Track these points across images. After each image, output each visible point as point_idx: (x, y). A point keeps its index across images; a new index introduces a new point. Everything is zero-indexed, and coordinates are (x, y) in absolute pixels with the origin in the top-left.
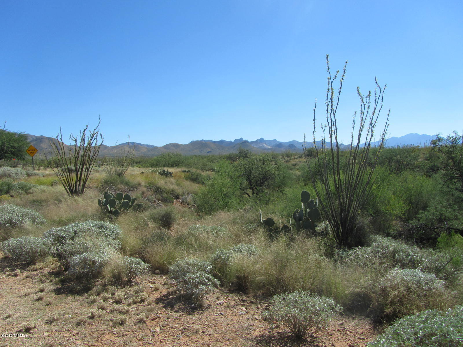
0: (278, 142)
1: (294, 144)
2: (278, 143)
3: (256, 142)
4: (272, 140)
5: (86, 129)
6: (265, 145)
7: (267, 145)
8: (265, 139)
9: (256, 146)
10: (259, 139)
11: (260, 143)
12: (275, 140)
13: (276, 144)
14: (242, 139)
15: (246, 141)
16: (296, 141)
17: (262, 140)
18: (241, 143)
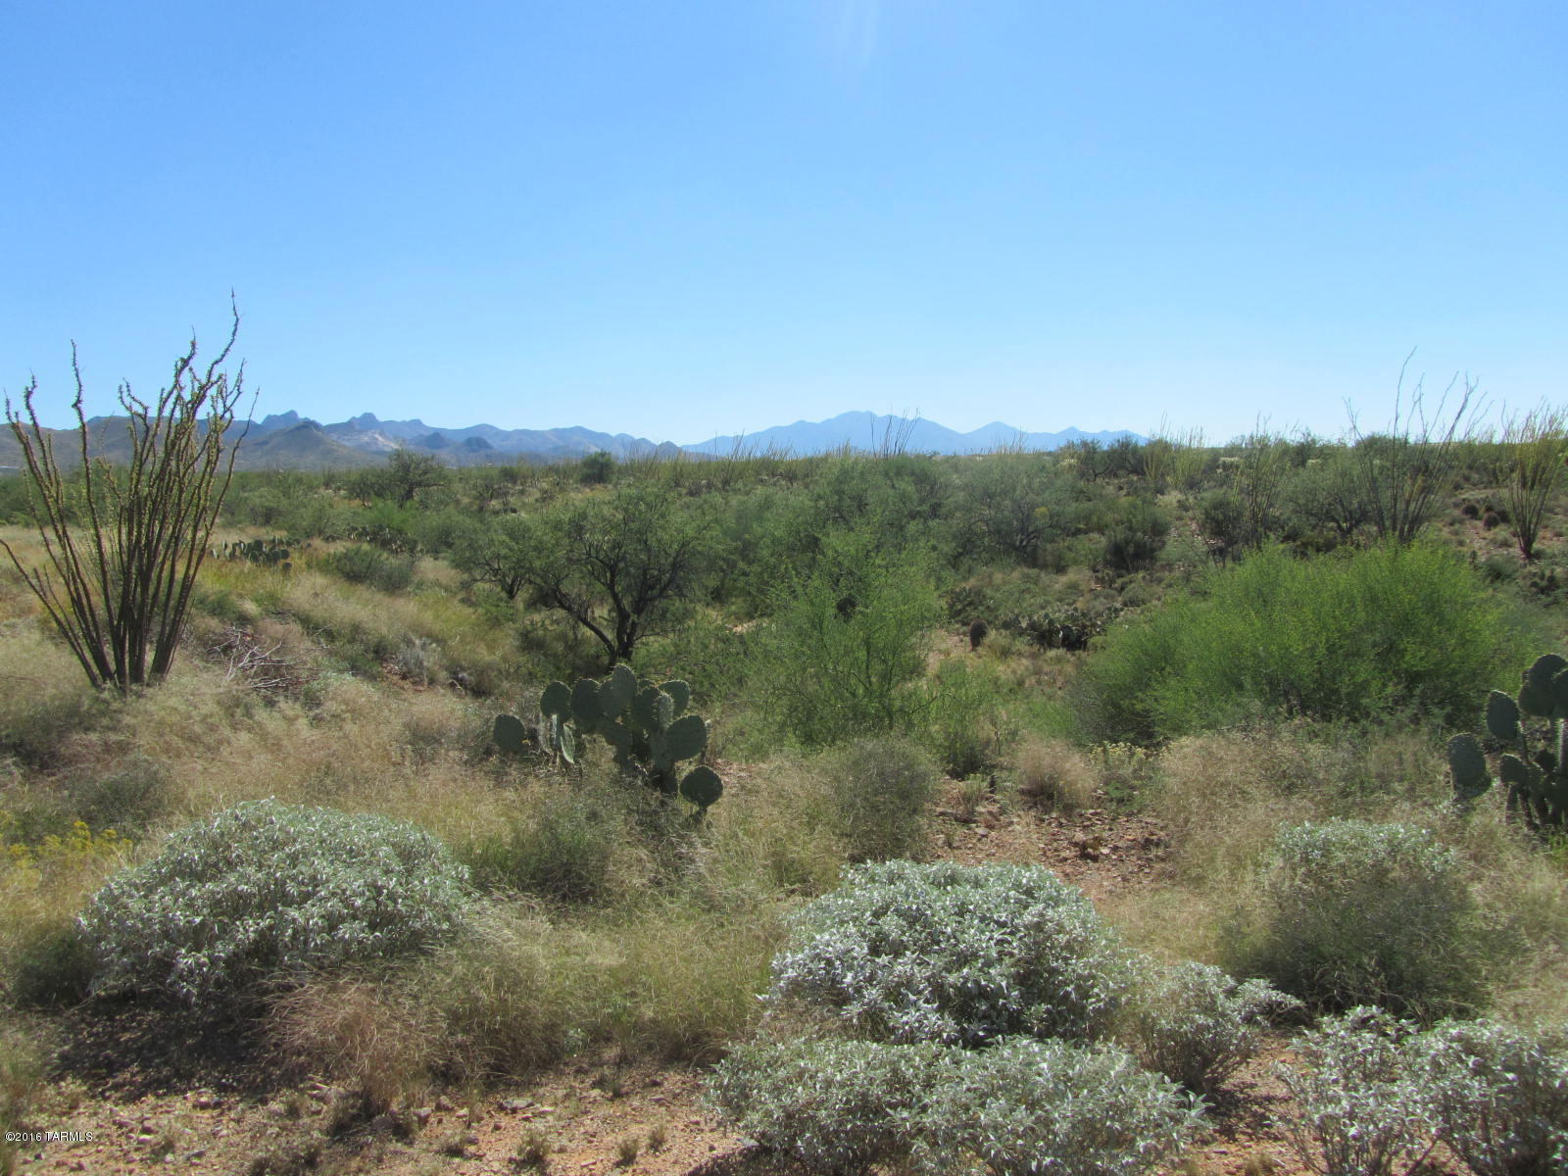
0: (427, 429)
1: (485, 437)
2: (426, 434)
3: (348, 427)
4: (404, 423)
5: (190, 358)
6: (380, 439)
7: (387, 438)
8: (381, 417)
9: (348, 442)
10: (358, 416)
11: (360, 432)
12: (417, 423)
13: (421, 436)
14: (292, 414)
15: (309, 425)
16: (492, 428)
17: (368, 421)
18: (292, 431)
